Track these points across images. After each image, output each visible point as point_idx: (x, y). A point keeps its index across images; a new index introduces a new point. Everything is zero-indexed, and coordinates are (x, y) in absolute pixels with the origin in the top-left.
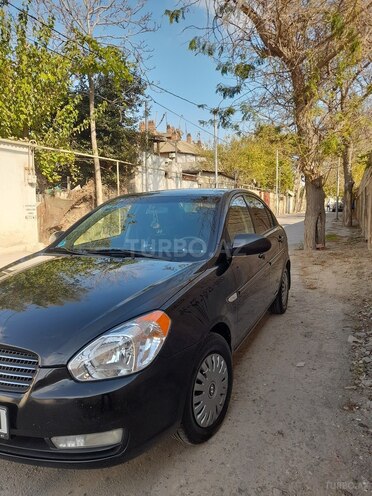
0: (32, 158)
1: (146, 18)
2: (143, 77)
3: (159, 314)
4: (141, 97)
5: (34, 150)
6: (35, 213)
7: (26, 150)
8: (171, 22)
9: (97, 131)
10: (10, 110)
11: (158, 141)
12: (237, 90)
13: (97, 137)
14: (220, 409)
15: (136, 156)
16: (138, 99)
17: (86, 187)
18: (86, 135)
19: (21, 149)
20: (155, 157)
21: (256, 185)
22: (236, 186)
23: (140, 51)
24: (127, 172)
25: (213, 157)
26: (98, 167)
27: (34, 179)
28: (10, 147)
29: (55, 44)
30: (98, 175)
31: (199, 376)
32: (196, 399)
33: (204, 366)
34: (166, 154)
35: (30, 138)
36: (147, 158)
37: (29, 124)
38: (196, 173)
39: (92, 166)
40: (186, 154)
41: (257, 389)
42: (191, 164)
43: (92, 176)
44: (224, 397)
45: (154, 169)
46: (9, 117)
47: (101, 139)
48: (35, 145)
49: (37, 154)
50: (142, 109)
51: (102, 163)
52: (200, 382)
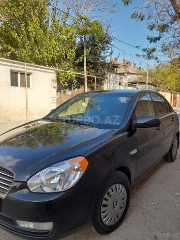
0: (55, 75)
1: (114, 6)
2: (110, 35)
3: (81, 158)
4: (109, 45)
5: (56, 71)
6: (56, 101)
7: (53, 71)
8: (125, 5)
9: (86, 62)
10: (48, 53)
11: (116, 67)
12: (159, 38)
13: (86, 65)
14: (120, 216)
15: (104, 74)
16: (107, 46)
17: (80, 89)
18: (81, 64)
19: (51, 71)
20: (114, 75)
21: (170, 90)
22: (158, 90)
23: (110, 23)
24: (100, 82)
25: (146, 75)
26: (86, 80)
27: (56, 85)
28: (46, 70)
29: (69, 22)
30: (86, 83)
31: (106, 196)
32: (103, 209)
33: (110, 190)
34: (122, 74)
35: (55, 66)
36: (110, 75)
37: (56, 59)
38: (136, 83)
39: (84, 79)
40: (132, 74)
41: (147, 205)
42: (135, 79)
43: (83, 84)
44: (124, 209)
45: (113, 81)
46: (47, 56)
47: (89, 66)
48: (57, 69)
49: (58, 73)
50: (109, 51)
51: (88, 78)
52: (106, 200)
